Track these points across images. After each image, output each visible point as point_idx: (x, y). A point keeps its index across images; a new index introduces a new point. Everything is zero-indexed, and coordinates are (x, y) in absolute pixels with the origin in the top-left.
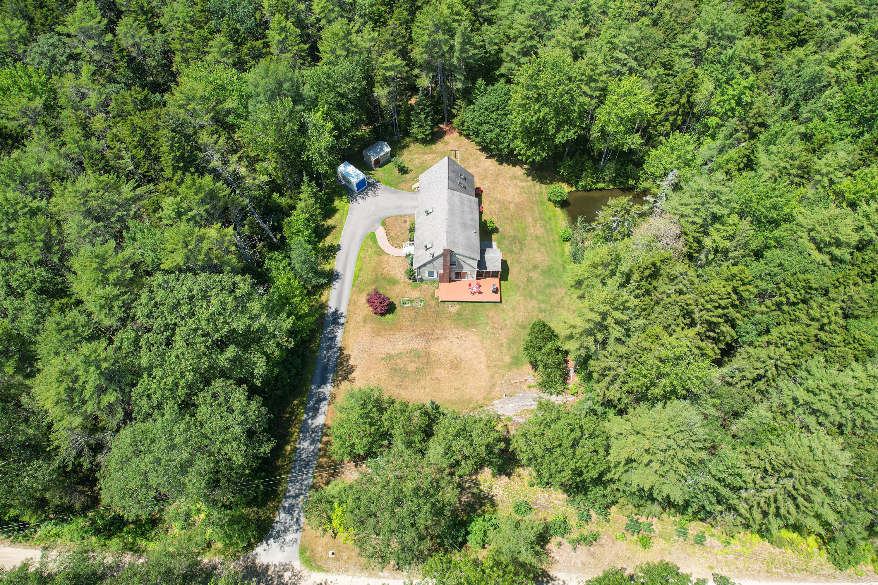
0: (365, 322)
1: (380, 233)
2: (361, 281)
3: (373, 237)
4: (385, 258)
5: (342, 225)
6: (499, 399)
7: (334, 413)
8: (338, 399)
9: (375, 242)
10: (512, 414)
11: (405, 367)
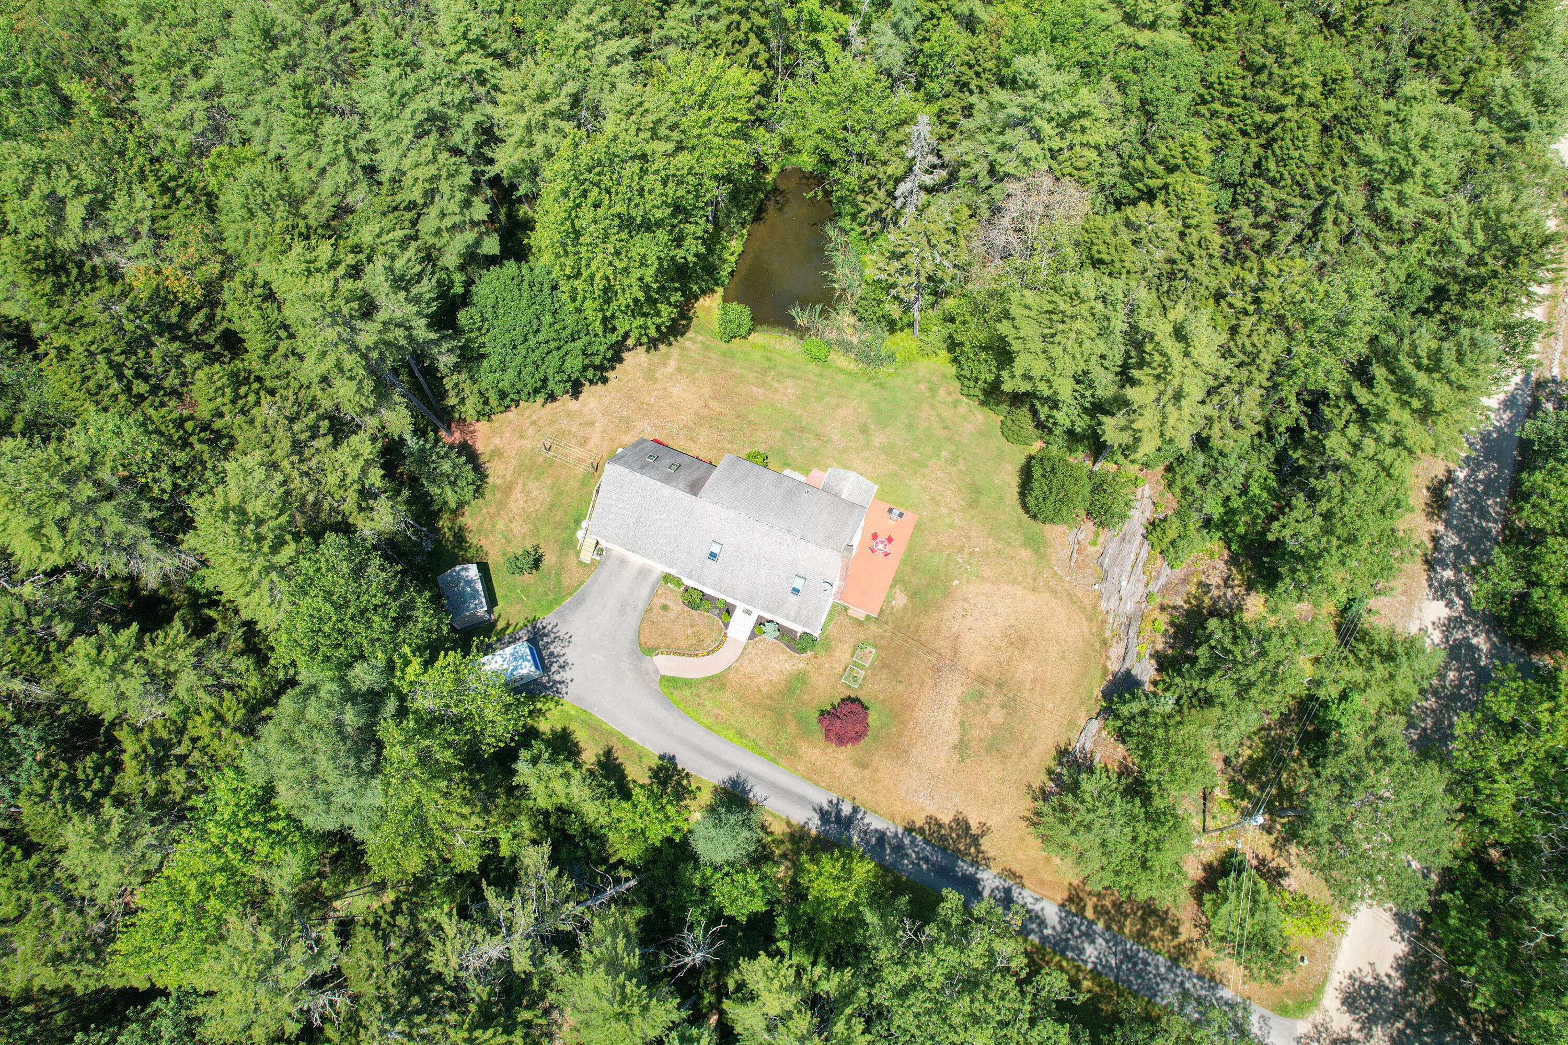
0: (864, 766)
1: (667, 664)
2: (769, 743)
3: (672, 683)
4: (734, 679)
5: (612, 734)
6: (1099, 597)
7: (1042, 882)
8: (1016, 868)
9: (687, 683)
10: (1141, 590)
11: (993, 727)
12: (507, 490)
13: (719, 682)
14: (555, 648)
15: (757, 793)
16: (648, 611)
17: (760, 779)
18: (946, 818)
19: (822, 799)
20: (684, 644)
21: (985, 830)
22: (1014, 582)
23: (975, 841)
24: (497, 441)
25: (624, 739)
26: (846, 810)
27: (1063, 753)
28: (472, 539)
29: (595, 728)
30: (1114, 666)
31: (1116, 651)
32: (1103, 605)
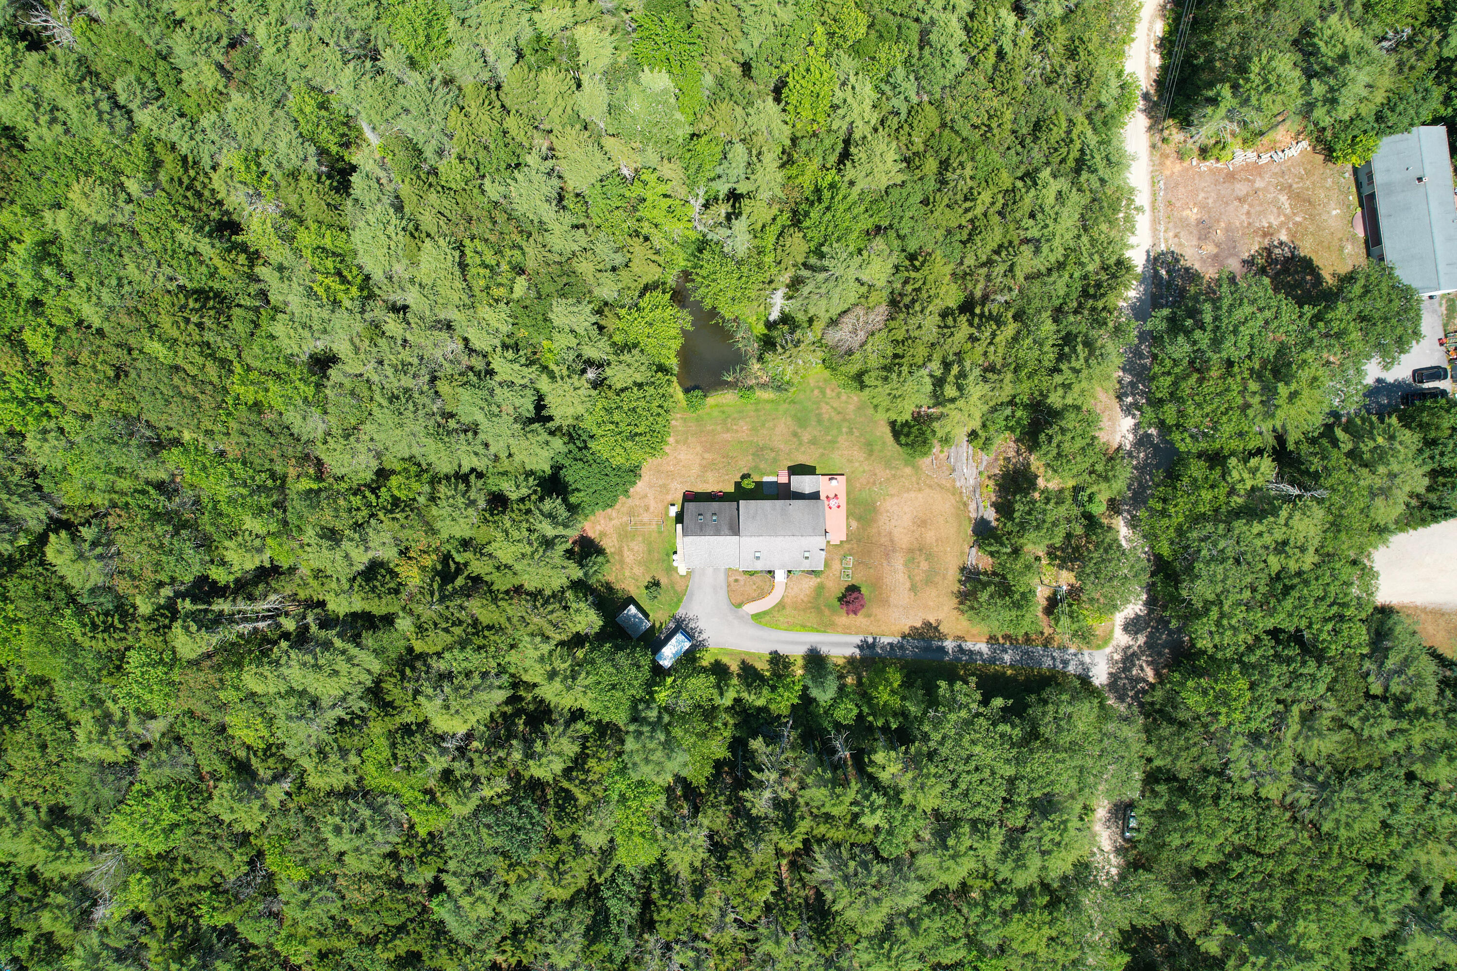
0: (871, 618)
1: (751, 608)
2: (819, 625)
3: (758, 617)
4: (788, 601)
5: (741, 653)
6: (954, 480)
7: (974, 636)
8: (959, 634)
9: (765, 613)
10: (975, 471)
11: (924, 572)
12: (620, 552)
13: (781, 606)
14: (692, 625)
15: (824, 650)
16: (729, 586)
17: (823, 643)
18: (918, 624)
19: (857, 640)
20: (755, 595)
21: (939, 622)
22: (908, 490)
23: (936, 629)
24: (598, 528)
25: (748, 653)
26: (870, 640)
27: (963, 569)
28: (617, 586)
29: (731, 654)
30: (973, 515)
31: (972, 506)
32: (958, 484)
